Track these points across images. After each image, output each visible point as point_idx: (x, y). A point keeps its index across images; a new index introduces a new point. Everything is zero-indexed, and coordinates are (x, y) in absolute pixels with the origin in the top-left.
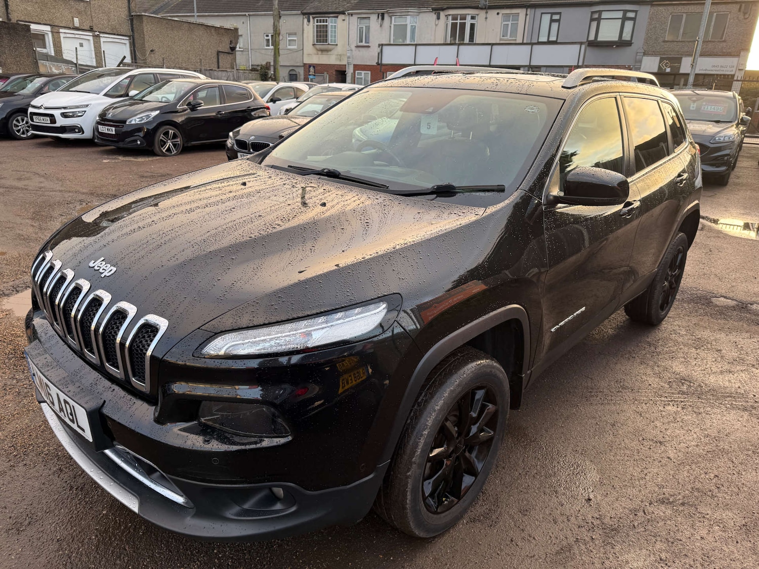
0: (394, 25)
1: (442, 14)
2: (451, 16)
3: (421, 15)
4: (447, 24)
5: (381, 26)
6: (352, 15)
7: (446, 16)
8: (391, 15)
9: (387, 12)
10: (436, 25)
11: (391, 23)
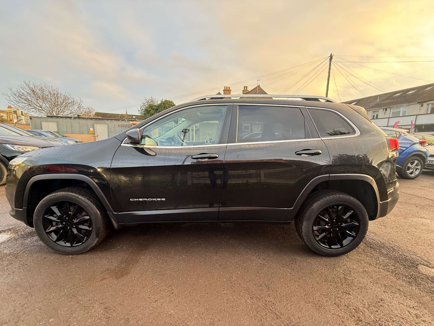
0: (392, 112)
1: (425, 104)
2: (431, 104)
3: (410, 106)
4: (428, 108)
5: (385, 113)
6: (369, 111)
7: (427, 104)
8: (391, 108)
9: (389, 107)
10: (420, 109)
11: (390, 112)
